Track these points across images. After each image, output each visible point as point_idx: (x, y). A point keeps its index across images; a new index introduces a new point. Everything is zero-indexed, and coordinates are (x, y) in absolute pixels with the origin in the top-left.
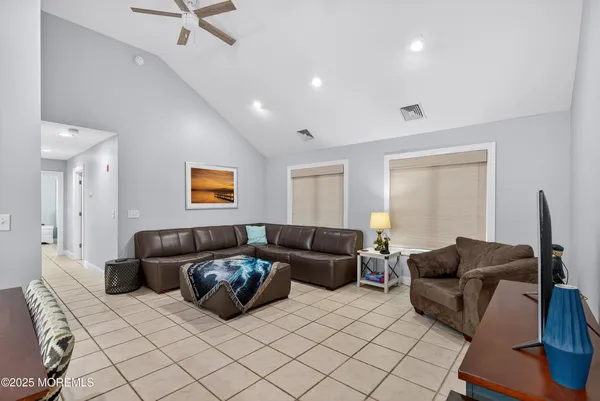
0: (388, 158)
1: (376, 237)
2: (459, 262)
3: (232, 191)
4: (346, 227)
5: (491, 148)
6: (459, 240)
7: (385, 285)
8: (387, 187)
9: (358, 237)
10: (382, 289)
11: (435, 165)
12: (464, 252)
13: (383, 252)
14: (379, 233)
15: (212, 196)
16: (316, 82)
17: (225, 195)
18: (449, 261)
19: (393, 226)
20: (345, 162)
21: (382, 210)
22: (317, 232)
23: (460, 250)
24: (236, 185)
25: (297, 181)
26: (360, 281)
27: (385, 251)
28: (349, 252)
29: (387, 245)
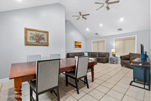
0: (114, 38)
1: (112, 54)
2: (130, 57)
3: (81, 46)
4: (105, 52)
5: (136, 36)
6: (130, 53)
7: (115, 63)
8: (114, 44)
9: (108, 54)
10: (114, 63)
11: (124, 40)
12: (131, 55)
13: (114, 56)
14: (113, 53)
15: (78, 47)
16: (101, 25)
17: (80, 46)
18: (128, 57)
19: (116, 51)
20: (105, 39)
21: (113, 48)
22: (99, 53)
23: (130, 55)
24: (82, 44)
25: (94, 43)
26: (109, 62)
27: (115, 56)
28: (107, 56)
29: (115, 55)
